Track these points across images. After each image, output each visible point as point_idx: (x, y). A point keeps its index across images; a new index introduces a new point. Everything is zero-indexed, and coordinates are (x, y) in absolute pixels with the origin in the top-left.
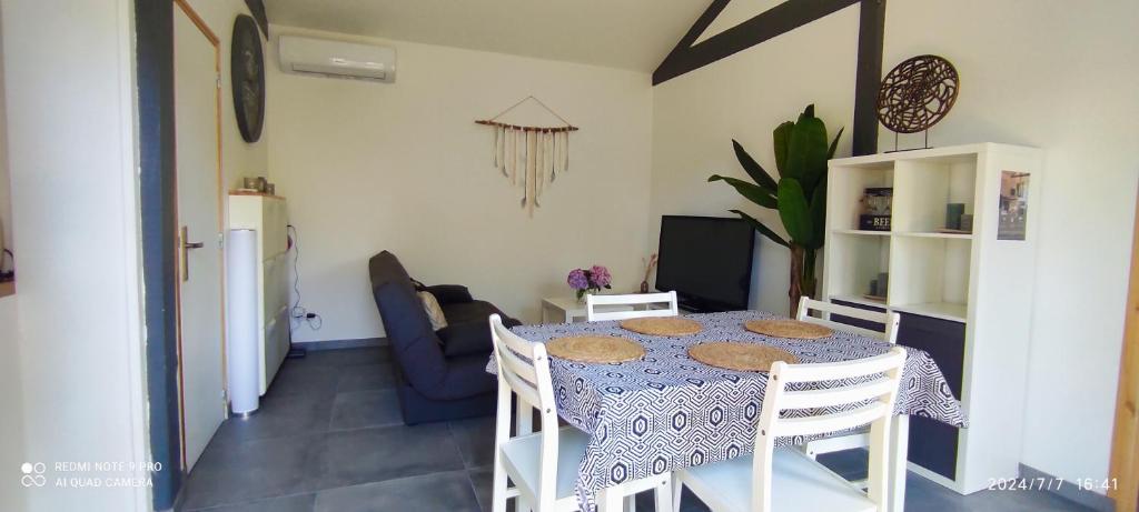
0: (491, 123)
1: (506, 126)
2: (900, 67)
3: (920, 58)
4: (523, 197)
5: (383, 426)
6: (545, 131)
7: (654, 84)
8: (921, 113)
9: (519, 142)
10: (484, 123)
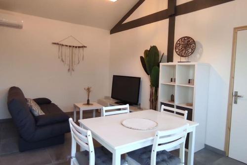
0: (58, 44)
1: (63, 45)
2: (181, 39)
3: (186, 37)
4: (68, 68)
5: (4, 154)
6: (76, 47)
7: (111, 34)
8: (187, 52)
9: (67, 51)
10: (55, 43)
